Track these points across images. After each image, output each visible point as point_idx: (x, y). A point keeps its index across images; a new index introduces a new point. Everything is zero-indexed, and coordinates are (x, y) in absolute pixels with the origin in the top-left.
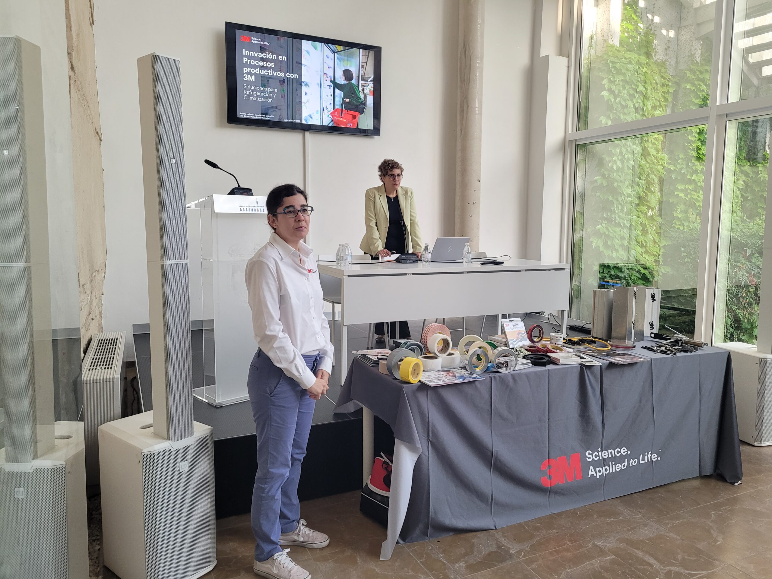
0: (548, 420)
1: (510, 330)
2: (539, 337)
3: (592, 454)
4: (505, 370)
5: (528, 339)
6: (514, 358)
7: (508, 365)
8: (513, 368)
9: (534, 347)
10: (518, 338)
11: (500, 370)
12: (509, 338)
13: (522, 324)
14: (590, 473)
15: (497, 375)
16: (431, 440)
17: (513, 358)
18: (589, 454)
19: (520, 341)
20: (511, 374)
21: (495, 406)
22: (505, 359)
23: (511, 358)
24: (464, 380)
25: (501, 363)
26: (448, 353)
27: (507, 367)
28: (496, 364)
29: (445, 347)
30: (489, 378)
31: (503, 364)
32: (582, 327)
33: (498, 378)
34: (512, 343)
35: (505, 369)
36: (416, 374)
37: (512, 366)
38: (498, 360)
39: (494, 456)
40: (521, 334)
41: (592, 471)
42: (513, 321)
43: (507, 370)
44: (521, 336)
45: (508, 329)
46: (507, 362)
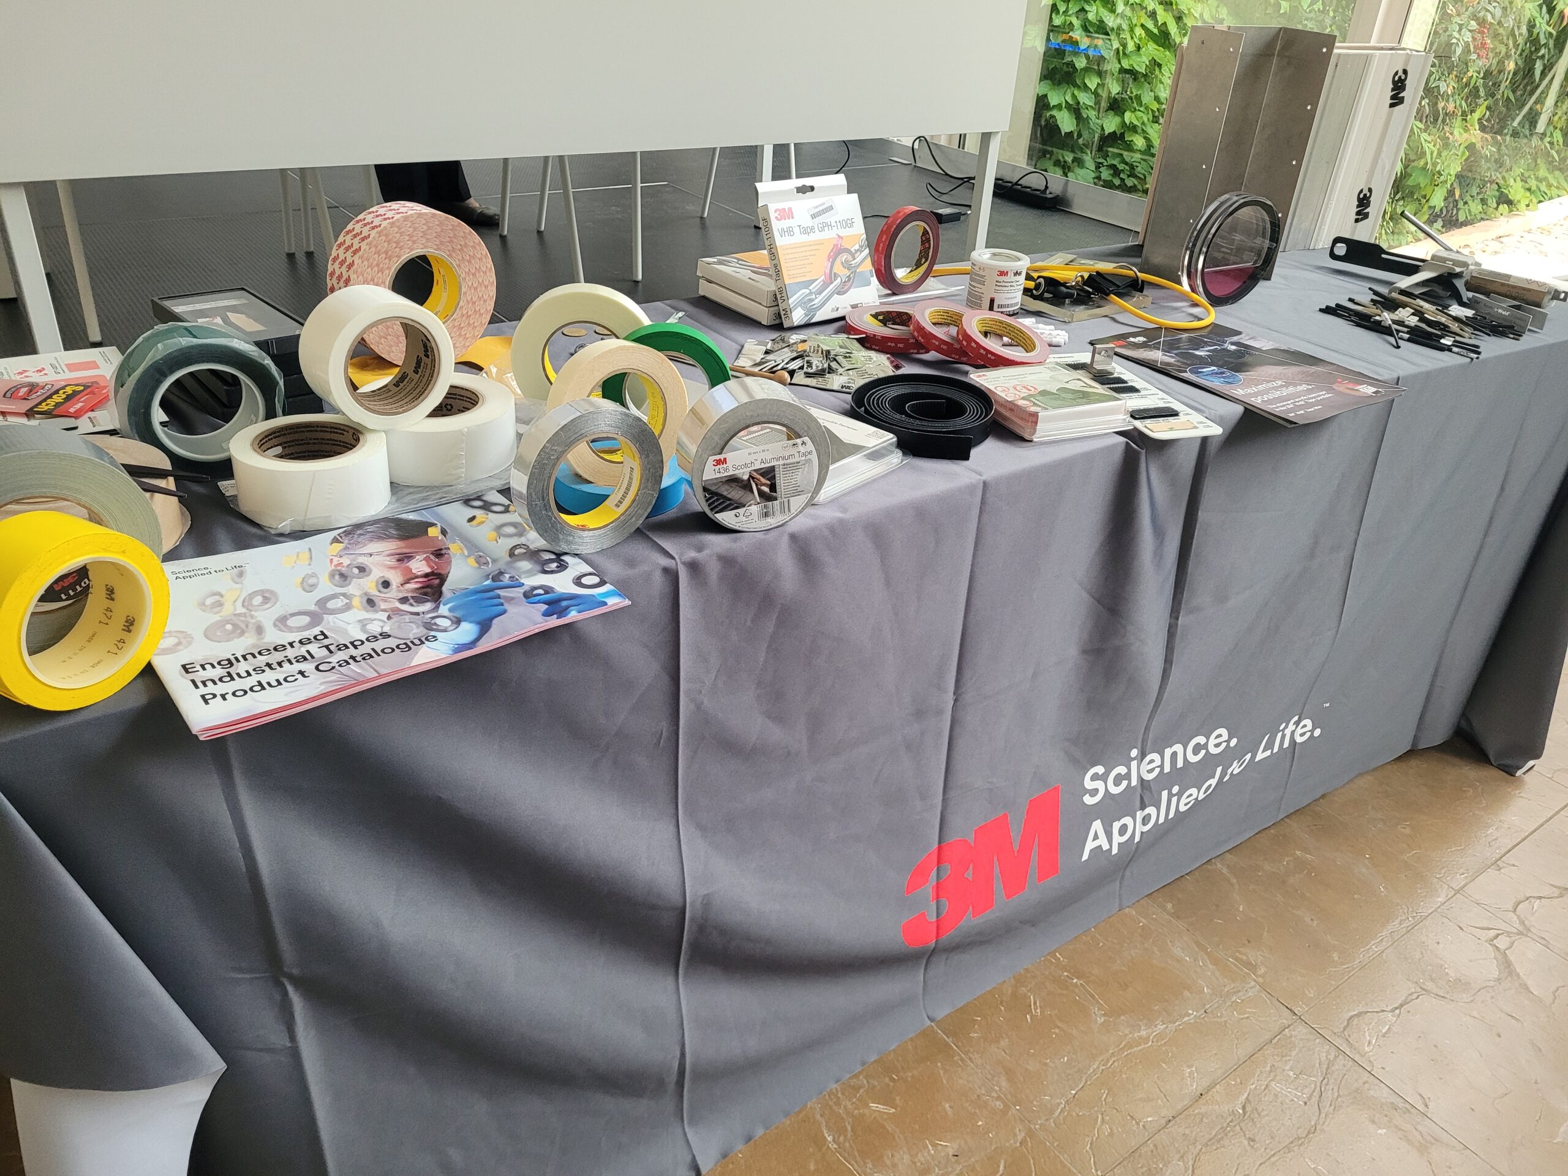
0: (956, 701)
1: (798, 238)
2: (918, 265)
3: (1104, 778)
4: (755, 517)
5: (874, 280)
6: (810, 446)
7: (773, 487)
8: (803, 499)
9: (902, 318)
10: (831, 277)
11: (726, 518)
12: (789, 277)
13: (849, 206)
14: (1090, 845)
15: (716, 542)
17: (802, 449)
18: (1095, 778)
19: (841, 292)
20: (793, 537)
21: (699, 707)
22: (759, 457)
23: (793, 451)
25: (733, 480)
26: (436, 396)
27: (766, 498)
28: (705, 489)
29: (419, 362)
30: (658, 578)
31: (746, 486)
32: (1016, 184)
33: (713, 569)
34: (802, 303)
35: (754, 509)
37: (798, 493)
38: (719, 462)
39: (692, 919)
40: (844, 257)
41: (1096, 837)
42: (812, 188)
43: (766, 515)
44: (847, 265)
45: (789, 231)
46: (769, 473)
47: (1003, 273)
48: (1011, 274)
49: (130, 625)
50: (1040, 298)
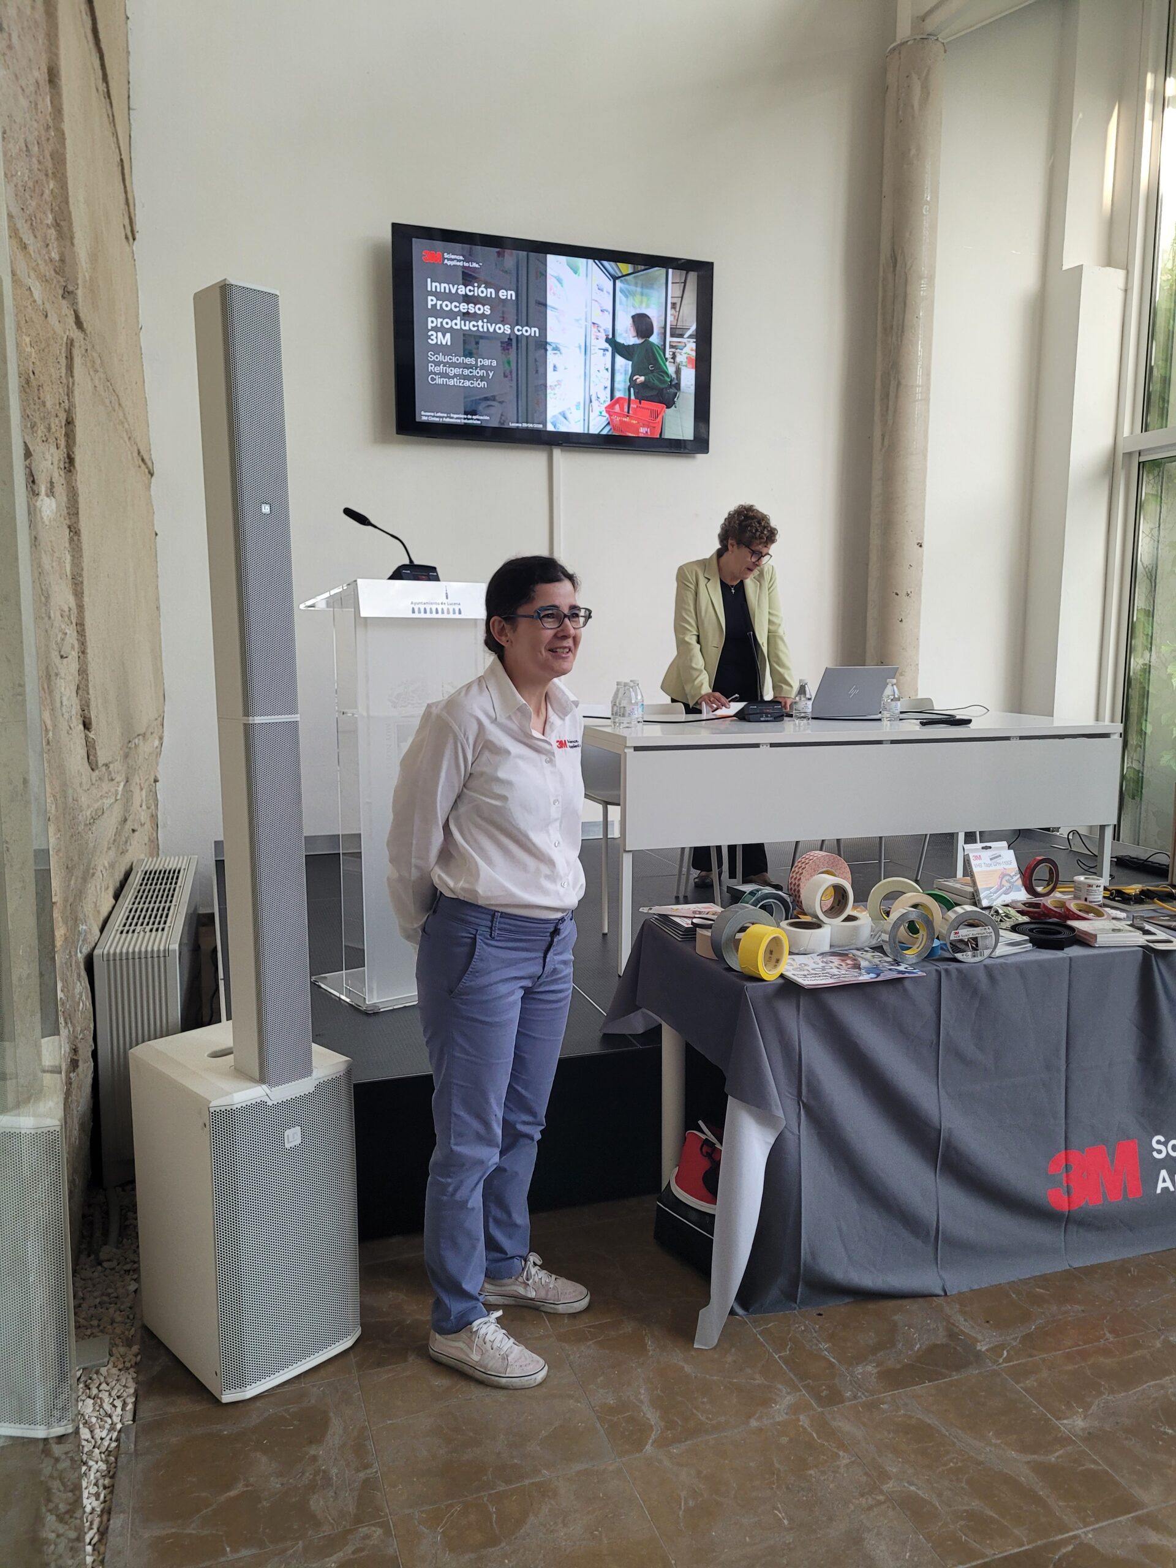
0: (1067, 1066)
1: (984, 868)
2: (1048, 885)
3: (1165, 1144)
4: (970, 956)
5: (1023, 889)
6: (991, 930)
7: (977, 945)
8: (989, 951)
9: (1037, 905)
10: (1001, 886)
11: (959, 956)
12: (980, 886)
13: (1009, 856)
14: (1161, 1185)
15: (953, 966)
16: (805, 1100)
17: (988, 931)
18: (1159, 1142)
19: (1006, 893)
20: (985, 966)
21: (948, 1034)
22: (972, 932)
23: (984, 931)
24: (878, 975)
25: (961, 941)
26: (844, 916)
27: (975, 949)
28: (951, 943)
29: (839, 901)
30: (934, 973)
31: (966, 944)
32: (1146, 861)
33: (954, 973)
34: (986, 897)
35: (970, 953)
36: (774, 960)
37: (987, 948)
38: (956, 933)
39: (944, 1139)
40: (1007, 878)
41: (1164, 1181)
42: (990, 847)
43: (974, 956)
44: (1008, 881)
45: (980, 865)
46: (975, 939)
47: (1090, 886)
48: (1095, 887)
49: (778, 961)
50: (1113, 900)
